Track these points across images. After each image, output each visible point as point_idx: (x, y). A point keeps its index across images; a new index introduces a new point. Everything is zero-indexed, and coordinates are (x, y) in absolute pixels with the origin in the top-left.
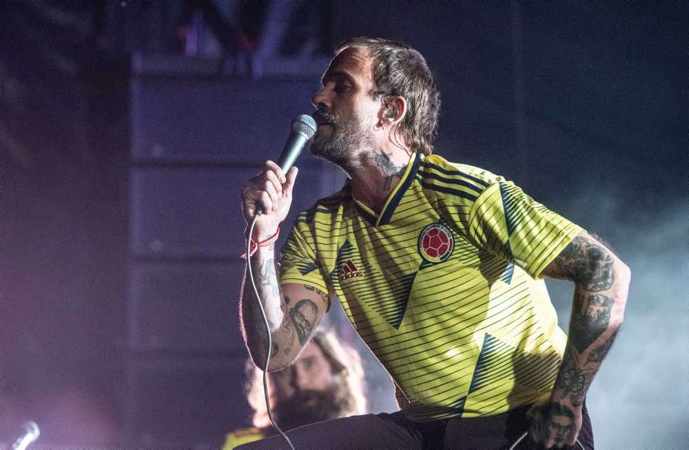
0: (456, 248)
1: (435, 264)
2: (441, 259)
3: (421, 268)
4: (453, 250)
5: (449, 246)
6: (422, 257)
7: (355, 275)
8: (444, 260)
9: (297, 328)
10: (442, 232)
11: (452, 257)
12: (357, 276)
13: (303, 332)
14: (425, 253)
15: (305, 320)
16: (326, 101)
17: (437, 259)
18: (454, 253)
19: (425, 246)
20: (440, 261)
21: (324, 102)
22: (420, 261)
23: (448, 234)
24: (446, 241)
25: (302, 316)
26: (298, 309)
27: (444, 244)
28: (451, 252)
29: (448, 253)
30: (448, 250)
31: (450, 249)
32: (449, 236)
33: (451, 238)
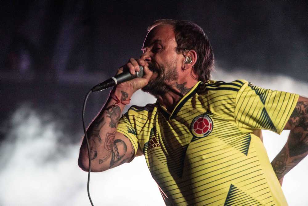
1: (200, 138)
2: (204, 135)
3: (192, 141)
4: (212, 130)
5: (209, 128)
6: (193, 134)
7: (156, 146)
8: (206, 135)
9: (112, 154)
11: (210, 134)
12: (157, 146)
13: (114, 157)
14: (195, 132)
15: (117, 151)
16: (148, 57)
17: (202, 135)
18: (213, 132)
19: (195, 128)
20: (203, 136)
21: (147, 59)
22: (192, 137)
23: (209, 120)
25: (117, 149)
26: (116, 143)
27: (206, 126)
28: (210, 131)
29: (209, 131)
30: (209, 130)
31: (210, 129)
32: (210, 122)
33: (211, 123)
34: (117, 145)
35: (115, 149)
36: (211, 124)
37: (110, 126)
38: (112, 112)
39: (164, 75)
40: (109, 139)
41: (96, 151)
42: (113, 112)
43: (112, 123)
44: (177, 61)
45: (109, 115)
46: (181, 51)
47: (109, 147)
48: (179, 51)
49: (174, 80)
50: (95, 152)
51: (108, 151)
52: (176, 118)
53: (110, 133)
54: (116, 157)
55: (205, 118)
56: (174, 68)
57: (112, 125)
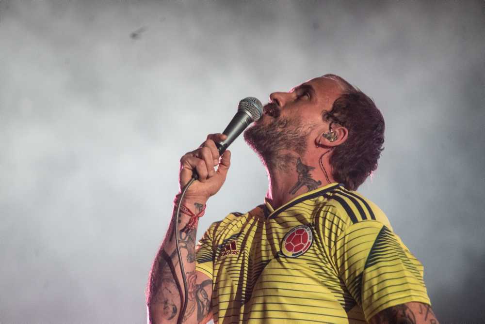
0: (309, 251)
1: (287, 257)
2: (293, 255)
4: (306, 252)
5: (304, 247)
8: (295, 257)
9: (198, 304)
10: (307, 233)
11: (301, 257)
13: (202, 309)
14: (285, 246)
15: (207, 299)
17: (290, 254)
18: (306, 254)
19: (288, 241)
20: (291, 256)
21: (279, 100)
23: (310, 237)
24: (305, 241)
26: (203, 286)
27: (302, 243)
28: (303, 252)
29: (301, 252)
30: (302, 250)
31: (304, 250)
32: (310, 239)
33: (311, 241)
34: (205, 290)
35: (204, 296)
36: (309, 243)
37: (189, 261)
38: (187, 238)
39: (283, 131)
40: (191, 282)
41: (174, 305)
42: (189, 238)
43: (190, 256)
44: (315, 127)
45: (184, 245)
46: (331, 119)
47: (192, 294)
48: (328, 118)
49: (297, 152)
50: (174, 307)
51: (192, 300)
52: (277, 219)
53: (191, 273)
54: (205, 309)
55: (307, 232)
56: (305, 133)
57: (191, 259)
